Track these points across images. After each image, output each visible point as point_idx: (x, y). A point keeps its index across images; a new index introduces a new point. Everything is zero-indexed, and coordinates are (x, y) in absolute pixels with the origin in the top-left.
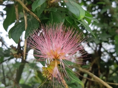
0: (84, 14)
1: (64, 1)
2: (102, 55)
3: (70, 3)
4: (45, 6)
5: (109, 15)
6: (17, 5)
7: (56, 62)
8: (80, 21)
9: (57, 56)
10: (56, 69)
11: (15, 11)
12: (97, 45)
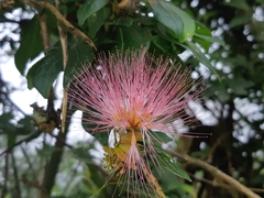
0: (194, 30)
1: (147, 3)
2: (236, 127)
3: (160, 5)
4: (105, 15)
5: (250, 38)
6: (45, 16)
7: (134, 137)
8: (184, 43)
9: (136, 122)
10: (133, 150)
11: (40, 29)
12: (223, 105)
